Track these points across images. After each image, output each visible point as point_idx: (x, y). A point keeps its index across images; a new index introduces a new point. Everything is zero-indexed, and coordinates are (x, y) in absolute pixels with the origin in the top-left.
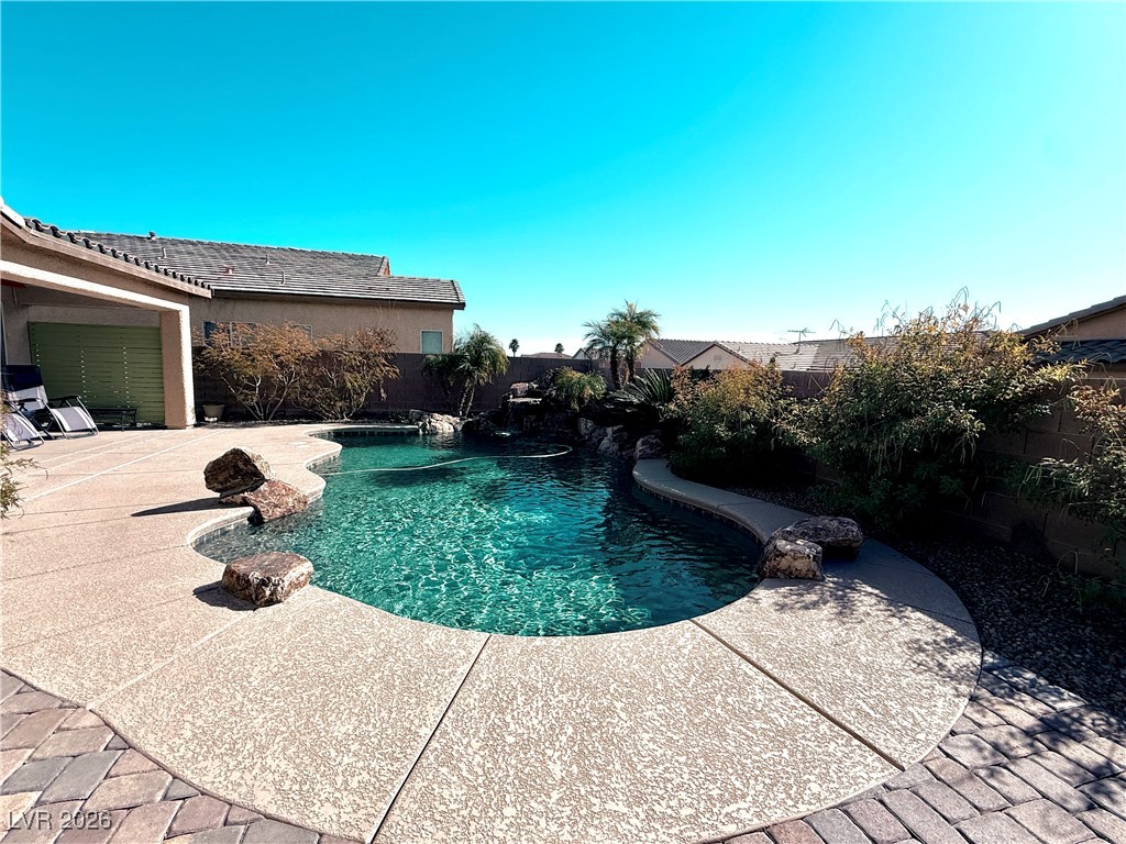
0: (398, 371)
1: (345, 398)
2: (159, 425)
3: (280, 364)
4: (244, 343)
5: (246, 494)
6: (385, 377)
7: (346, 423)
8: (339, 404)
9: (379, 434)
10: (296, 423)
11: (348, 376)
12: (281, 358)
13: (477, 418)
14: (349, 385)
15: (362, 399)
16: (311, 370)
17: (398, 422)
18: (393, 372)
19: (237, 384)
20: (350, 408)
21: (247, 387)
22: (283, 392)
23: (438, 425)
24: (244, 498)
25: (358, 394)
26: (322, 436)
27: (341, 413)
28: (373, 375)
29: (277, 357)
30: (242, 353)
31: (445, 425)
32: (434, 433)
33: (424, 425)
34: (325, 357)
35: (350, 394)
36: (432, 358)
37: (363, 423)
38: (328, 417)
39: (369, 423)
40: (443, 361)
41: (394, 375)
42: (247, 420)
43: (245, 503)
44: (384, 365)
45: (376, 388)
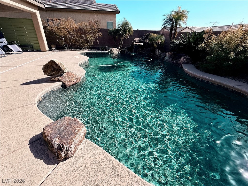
0: (102, 34)
1: (88, 43)
2: (40, 51)
3: (68, 31)
4: (58, 25)
5: (59, 78)
6: (98, 36)
7: (89, 50)
8: (86, 44)
9: (98, 54)
10: (75, 50)
11: (88, 36)
12: (68, 29)
13: (124, 49)
14: (88, 38)
15: (92, 43)
16: (77, 34)
17: (102, 50)
18: (100, 35)
19: (58, 38)
20: (89, 46)
21: (61, 39)
22: (71, 41)
23: (114, 51)
24: (58, 79)
25: (91, 41)
26: (83, 54)
27: (87, 47)
28: (95, 35)
29: (67, 29)
30: (58, 28)
31: (116, 51)
32: (113, 54)
33: (110, 51)
34: (81, 30)
35: (89, 42)
36: (111, 30)
37: (93, 50)
38: (84, 49)
39: (95, 50)
40: (115, 31)
41: (101, 36)
42: (62, 49)
43: (59, 81)
44: (98, 32)
45: (96, 39)
